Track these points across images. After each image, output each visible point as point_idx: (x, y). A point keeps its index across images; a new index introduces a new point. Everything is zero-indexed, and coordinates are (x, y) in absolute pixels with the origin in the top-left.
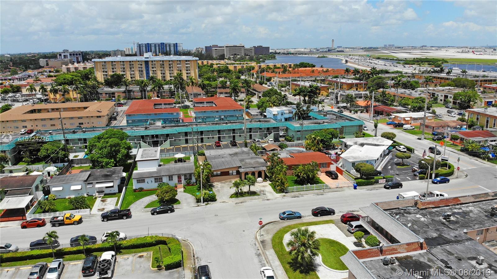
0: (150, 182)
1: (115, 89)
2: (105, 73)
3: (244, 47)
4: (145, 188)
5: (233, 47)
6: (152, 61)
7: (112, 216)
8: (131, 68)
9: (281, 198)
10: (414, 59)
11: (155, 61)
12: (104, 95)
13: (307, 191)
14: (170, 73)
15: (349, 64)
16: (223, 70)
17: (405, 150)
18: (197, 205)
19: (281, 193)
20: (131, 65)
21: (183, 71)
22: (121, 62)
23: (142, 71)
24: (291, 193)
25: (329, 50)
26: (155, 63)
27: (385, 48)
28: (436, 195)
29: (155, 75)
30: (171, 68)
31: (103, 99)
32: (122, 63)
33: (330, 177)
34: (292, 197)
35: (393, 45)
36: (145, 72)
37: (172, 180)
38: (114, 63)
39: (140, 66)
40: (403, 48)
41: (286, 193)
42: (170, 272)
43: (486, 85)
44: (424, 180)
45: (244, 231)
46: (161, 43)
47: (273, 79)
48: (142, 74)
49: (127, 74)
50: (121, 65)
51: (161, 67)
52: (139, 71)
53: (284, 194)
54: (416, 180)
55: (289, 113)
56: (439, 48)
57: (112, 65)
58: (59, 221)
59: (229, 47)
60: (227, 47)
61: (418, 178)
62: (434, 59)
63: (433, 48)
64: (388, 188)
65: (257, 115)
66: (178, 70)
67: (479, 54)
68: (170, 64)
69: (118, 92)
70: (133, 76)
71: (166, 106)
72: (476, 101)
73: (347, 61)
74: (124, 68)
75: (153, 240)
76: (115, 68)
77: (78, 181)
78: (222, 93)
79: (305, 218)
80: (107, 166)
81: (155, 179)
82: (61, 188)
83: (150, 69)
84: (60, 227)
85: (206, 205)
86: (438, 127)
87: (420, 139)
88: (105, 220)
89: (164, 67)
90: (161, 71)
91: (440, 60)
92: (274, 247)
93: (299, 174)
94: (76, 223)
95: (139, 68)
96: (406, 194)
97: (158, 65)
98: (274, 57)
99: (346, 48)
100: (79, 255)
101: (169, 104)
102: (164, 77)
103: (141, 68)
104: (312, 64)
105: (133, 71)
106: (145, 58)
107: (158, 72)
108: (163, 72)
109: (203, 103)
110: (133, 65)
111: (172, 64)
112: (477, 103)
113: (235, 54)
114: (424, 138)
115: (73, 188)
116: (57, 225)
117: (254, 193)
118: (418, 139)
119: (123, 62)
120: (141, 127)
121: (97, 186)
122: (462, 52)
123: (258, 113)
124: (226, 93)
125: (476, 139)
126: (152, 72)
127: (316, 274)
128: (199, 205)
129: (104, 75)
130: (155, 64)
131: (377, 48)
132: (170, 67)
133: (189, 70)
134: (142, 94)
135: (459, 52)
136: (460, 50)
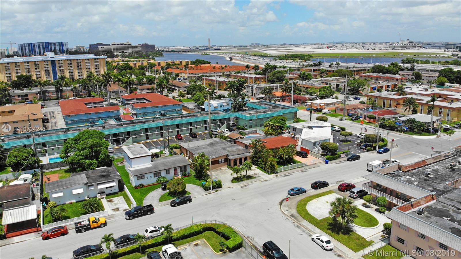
0: (149, 177)
1: (26, 91)
2: (8, 75)
3: (131, 44)
4: (145, 184)
5: (120, 44)
6: (59, 61)
7: (137, 214)
8: (36, 68)
9: (276, 178)
10: (286, 55)
11: (62, 60)
12: (17, 98)
13: (293, 170)
14: (78, 72)
15: (233, 61)
16: (124, 67)
17: (340, 129)
18: (208, 193)
19: (272, 174)
20: (36, 65)
21: (92, 69)
22: (25, 62)
23: (48, 71)
24: (281, 173)
25: (207, 48)
26: (62, 62)
27: (253, 46)
28: (392, 162)
29: (63, 75)
30: (80, 67)
31: (15, 102)
32: (26, 64)
33: (301, 157)
34: (284, 176)
35: (259, 44)
36: (52, 72)
37: (169, 173)
38: (18, 64)
39: (46, 66)
40: (267, 46)
41: (276, 173)
42: (235, 253)
43: (362, 74)
44: (371, 152)
45: (268, 209)
46: (45, 42)
47: (180, 75)
48: (48, 74)
49: (42, 75)
50: (25, 66)
51: (69, 66)
52: (46, 71)
53: (275, 174)
54: (364, 152)
55: (227, 104)
56: (297, 45)
57: (16, 66)
58: (85, 226)
59: (116, 45)
60: (114, 45)
61: (366, 151)
62: (301, 55)
63: (292, 46)
64: (351, 161)
65: (194, 109)
66: (87, 69)
67: (332, 49)
68: (78, 63)
69: (32, 94)
70: (39, 76)
71: (96, 105)
72: (364, 87)
73: (231, 59)
74: (29, 69)
75: (200, 228)
76: (19, 69)
77: (79, 184)
78: (144, 89)
79: (308, 192)
80: (90, 167)
81: (154, 174)
82: (61, 194)
83: (57, 68)
84: (87, 232)
85: (216, 191)
86: (351, 110)
87: (342, 120)
88: (131, 218)
89: (72, 66)
90: (69, 70)
91: (306, 56)
92: (304, 218)
93: (282, 156)
94: (102, 226)
95: (45, 68)
96: (374, 163)
97: (65, 65)
98: (162, 54)
99: (221, 46)
100: (134, 254)
101: (99, 103)
102: (72, 76)
103: (47, 68)
104: (207, 61)
105: (39, 71)
106: (50, 57)
107: (66, 71)
108: (71, 71)
109: (134, 99)
110: (38, 65)
111: (80, 63)
112: (365, 89)
113: (123, 52)
114: (345, 119)
115: (75, 192)
116: (83, 231)
117: (250, 177)
118: (340, 120)
119: (28, 62)
120: (98, 127)
121: (100, 187)
122: (318, 48)
123: (194, 106)
124: (148, 89)
125: (386, 116)
126: (59, 71)
127: (356, 234)
128: (210, 193)
129: (7, 77)
130: (62, 64)
131: (247, 47)
132: (78, 66)
133: (99, 68)
134: (58, 95)
135: (315, 48)
136: (316, 46)
